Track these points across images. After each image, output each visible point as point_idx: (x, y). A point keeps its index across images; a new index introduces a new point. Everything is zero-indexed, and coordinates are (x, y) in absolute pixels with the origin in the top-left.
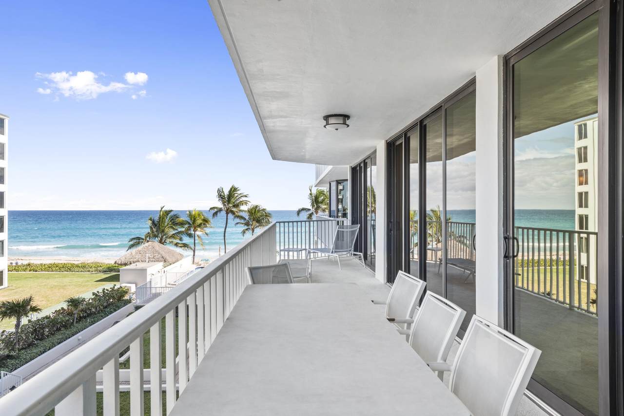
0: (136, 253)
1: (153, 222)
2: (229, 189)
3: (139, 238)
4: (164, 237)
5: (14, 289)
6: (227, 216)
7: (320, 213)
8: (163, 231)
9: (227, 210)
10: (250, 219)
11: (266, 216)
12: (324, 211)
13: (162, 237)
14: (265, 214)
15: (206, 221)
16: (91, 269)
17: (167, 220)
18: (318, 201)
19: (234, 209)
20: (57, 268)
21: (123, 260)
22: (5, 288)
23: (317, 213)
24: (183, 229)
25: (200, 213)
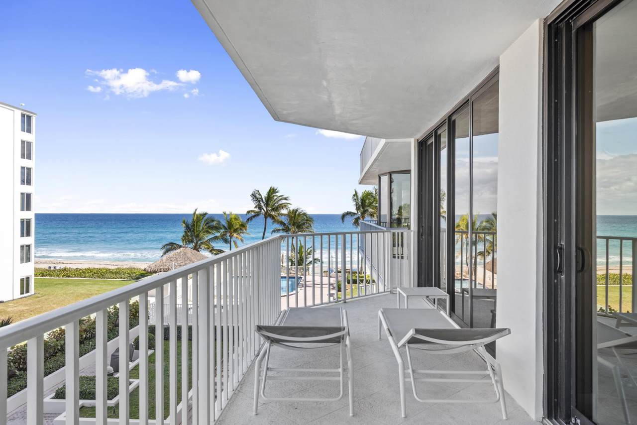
0: (167, 260)
1: (187, 226)
2: (268, 190)
3: (172, 244)
4: (199, 242)
5: (39, 297)
6: (266, 220)
7: (367, 218)
8: (198, 236)
9: (266, 213)
10: (290, 224)
11: (307, 220)
12: (372, 215)
13: (197, 242)
14: (306, 219)
15: (243, 226)
16: (123, 276)
17: (202, 225)
18: (365, 205)
19: (273, 213)
20: (91, 274)
21: (153, 268)
22: (31, 295)
23: (363, 217)
24: (218, 234)
25: (237, 217)
